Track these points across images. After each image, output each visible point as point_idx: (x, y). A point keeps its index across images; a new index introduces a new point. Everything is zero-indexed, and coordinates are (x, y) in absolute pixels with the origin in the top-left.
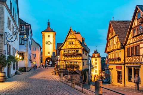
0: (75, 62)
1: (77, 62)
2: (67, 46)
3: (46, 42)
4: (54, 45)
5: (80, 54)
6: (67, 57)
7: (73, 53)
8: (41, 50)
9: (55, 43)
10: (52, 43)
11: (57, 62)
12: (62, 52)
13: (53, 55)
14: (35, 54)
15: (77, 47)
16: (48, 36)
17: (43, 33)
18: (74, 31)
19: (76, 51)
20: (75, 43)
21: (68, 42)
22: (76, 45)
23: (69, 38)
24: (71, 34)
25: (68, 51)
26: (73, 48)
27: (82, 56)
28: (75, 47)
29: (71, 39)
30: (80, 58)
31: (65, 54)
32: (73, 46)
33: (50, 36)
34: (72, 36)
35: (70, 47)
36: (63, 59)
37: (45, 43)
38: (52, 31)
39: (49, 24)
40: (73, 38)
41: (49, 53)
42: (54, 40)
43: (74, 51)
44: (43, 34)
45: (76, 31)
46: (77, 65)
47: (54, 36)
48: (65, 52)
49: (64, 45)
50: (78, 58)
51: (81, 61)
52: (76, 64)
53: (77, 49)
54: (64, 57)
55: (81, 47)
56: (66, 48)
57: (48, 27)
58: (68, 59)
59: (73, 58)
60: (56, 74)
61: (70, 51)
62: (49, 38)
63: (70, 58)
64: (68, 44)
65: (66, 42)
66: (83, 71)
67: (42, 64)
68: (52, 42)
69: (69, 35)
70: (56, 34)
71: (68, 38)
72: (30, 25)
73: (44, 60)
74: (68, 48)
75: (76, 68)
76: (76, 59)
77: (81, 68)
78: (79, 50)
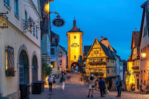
0: (100, 70)
1: (101, 70)
2: (92, 55)
3: (71, 44)
4: (81, 47)
5: (104, 63)
6: (92, 65)
7: (98, 62)
8: (66, 55)
9: (82, 45)
10: (78, 46)
11: (84, 68)
12: (88, 60)
13: (79, 60)
14: (61, 60)
15: (102, 56)
16: (73, 37)
17: (68, 33)
18: (102, 37)
19: (100, 60)
20: (100, 53)
21: (93, 52)
22: (101, 54)
23: (95, 47)
24: (96, 43)
25: (94, 60)
26: (98, 57)
27: (106, 65)
28: (100, 56)
29: (96, 48)
30: (105, 66)
31: (90, 62)
32: (98, 55)
33: (76, 37)
34: (97, 46)
35: (95, 56)
36: (88, 67)
37: (71, 46)
38: (79, 31)
39: (75, 22)
40: (98, 47)
41: (75, 57)
42: (81, 42)
43: (98, 60)
44: (68, 35)
45: (103, 37)
46: (102, 73)
47: (80, 37)
48: (91, 61)
49: (89, 54)
50: (102, 66)
51: (105, 69)
52: (100, 71)
53: (101, 58)
54: (89, 65)
55: (105, 56)
56: (91, 57)
57: (74, 26)
58: (93, 67)
59: (98, 67)
60: (82, 80)
61: (95, 60)
62: (76, 39)
63: (95, 67)
64: (93, 53)
65: (91, 52)
66: (107, 78)
67: (67, 69)
68: (79, 44)
69: (95, 45)
70: (83, 34)
71: (93, 48)
72: (59, 36)
73: (70, 66)
74: (93, 57)
75: (100, 75)
76: (100, 67)
77: (105, 76)
78: (103, 59)
